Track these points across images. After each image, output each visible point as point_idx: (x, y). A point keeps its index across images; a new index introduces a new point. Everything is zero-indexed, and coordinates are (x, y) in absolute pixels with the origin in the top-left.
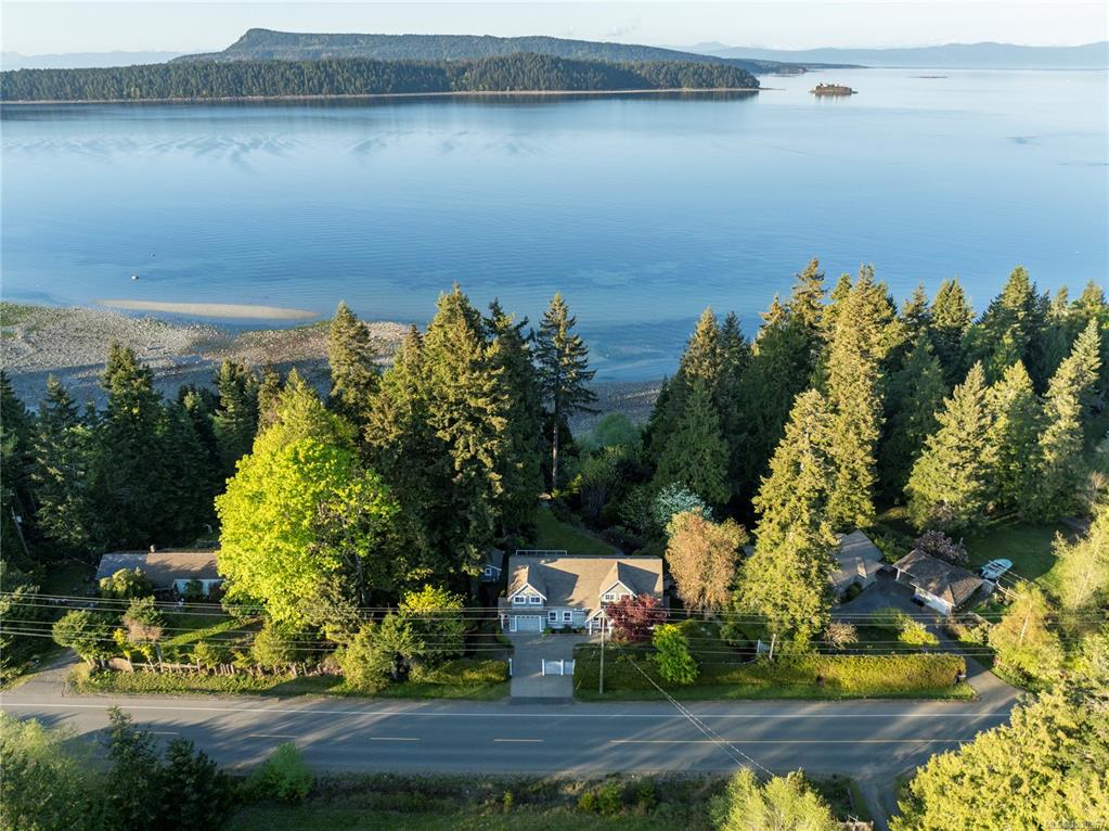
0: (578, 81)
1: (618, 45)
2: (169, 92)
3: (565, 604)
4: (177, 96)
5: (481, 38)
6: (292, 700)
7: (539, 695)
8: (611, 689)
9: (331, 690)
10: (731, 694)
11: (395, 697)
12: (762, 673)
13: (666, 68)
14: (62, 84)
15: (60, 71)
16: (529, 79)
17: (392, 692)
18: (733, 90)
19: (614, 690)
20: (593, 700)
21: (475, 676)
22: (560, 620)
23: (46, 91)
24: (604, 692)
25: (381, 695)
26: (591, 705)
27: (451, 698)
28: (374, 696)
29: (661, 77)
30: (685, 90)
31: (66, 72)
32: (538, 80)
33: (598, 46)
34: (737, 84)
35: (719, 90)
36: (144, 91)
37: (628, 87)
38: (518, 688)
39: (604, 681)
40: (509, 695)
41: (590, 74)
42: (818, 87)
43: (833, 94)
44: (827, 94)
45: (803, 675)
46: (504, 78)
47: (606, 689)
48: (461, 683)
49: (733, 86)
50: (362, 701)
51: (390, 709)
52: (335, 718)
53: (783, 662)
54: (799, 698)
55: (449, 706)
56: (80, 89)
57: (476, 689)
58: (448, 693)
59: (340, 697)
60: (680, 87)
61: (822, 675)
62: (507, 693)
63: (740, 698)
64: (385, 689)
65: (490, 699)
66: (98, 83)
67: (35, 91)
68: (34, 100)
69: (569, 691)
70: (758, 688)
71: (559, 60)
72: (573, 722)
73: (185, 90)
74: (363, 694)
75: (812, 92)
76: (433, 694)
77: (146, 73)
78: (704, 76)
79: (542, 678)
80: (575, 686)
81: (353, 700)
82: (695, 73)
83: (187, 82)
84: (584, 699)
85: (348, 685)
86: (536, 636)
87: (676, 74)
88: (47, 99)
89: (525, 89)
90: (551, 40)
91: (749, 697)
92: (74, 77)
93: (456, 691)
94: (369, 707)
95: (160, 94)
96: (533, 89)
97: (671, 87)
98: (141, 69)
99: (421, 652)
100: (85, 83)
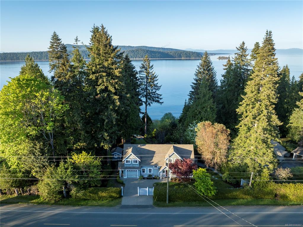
0: (153, 56)
1: (164, 48)
2: (42, 59)
3: (149, 164)
4: (44, 59)
5: (127, 46)
6: (10, 206)
7: (136, 204)
8: (173, 201)
9: (32, 201)
10: (233, 203)
11: (63, 204)
12: (247, 193)
13: (177, 53)
14: (13, 57)
15: (13, 53)
16: (140, 55)
17: (62, 202)
18: (196, 58)
19: (174, 201)
20: (163, 206)
21: (104, 194)
22: (147, 173)
23: (9, 58)
24: (169, 202)
25: (56, 203)
26: (162, 209)
27: (91, 206)
28: (52, 204)
29: (176, 55)
30: (183, 58)
31: (15, 53)
32: (143, 56)
33: (159, 48)
34: (197, 57)
35: (192, 58)
36: (35, 58)
37: (167, 58)
38: (125, 201)
39: (169, 197)
40: (121, 204)
41: (157, 54)
42: (219, 57)
43: (224, 59)
44: (222, 59)
45: (268, 193)
46: (133, 55)
47: (170, 201)
48: (97, 198)
49: (196, 57)
50: (46, 206)
51: (59, 210)
52: (30, 214)
53: (257, 187)
54: (268, 205)
55: (89, 209)
56: (18, 58)
57: (104, 202)
58: (90, 203)
59: (35, 204)
60: (182, 58)
61: (278, 193)
62: (120, 203)
63: (238, 205)
64: (59, 201)
65: (111, 206)
66: (23, 56)
67: (6, 58)
68: (5, 60)
69: (151, 202)
70: (246, 200)
71: (148, 50)
72: (153, 216)
73: (46, 58)
74: (47, 203)
75: (218, 58)
76: (82, 203)
77: (36, 53)
78: (188, 55)
79: (138, 197)
80: (154, 200)
81: (41, 206)
82: (185, 54)
83: (47, 56)
84: (158, 206)
85: (42, 199)
86: (136, 180)
87: (180, 54)
88: (9, 60)
89: (139, 58)
90: (146, 47)
91: (242, 205)
92: (17, 55)
93: (94, 202)
94: (49, 209)
95: (40, 59)
96: (141, 58)
97: (179, 58)
98: (35, 53)
99: (76, 180)
100: (20, 56)
